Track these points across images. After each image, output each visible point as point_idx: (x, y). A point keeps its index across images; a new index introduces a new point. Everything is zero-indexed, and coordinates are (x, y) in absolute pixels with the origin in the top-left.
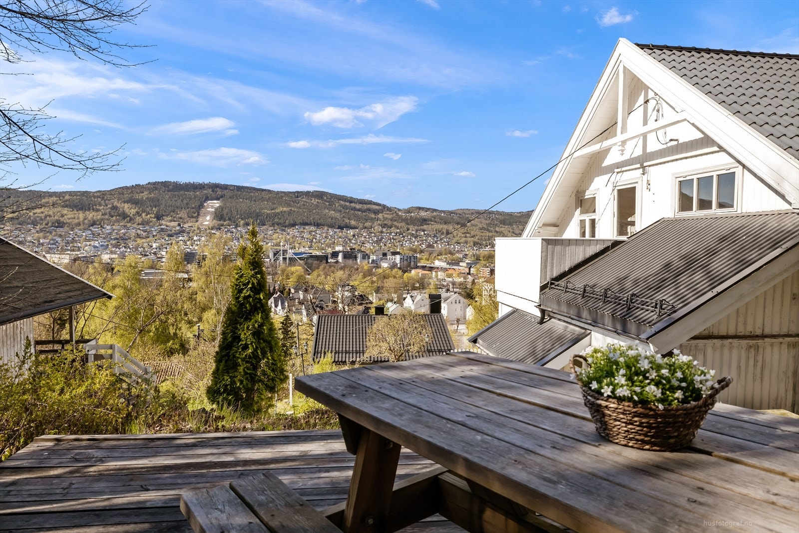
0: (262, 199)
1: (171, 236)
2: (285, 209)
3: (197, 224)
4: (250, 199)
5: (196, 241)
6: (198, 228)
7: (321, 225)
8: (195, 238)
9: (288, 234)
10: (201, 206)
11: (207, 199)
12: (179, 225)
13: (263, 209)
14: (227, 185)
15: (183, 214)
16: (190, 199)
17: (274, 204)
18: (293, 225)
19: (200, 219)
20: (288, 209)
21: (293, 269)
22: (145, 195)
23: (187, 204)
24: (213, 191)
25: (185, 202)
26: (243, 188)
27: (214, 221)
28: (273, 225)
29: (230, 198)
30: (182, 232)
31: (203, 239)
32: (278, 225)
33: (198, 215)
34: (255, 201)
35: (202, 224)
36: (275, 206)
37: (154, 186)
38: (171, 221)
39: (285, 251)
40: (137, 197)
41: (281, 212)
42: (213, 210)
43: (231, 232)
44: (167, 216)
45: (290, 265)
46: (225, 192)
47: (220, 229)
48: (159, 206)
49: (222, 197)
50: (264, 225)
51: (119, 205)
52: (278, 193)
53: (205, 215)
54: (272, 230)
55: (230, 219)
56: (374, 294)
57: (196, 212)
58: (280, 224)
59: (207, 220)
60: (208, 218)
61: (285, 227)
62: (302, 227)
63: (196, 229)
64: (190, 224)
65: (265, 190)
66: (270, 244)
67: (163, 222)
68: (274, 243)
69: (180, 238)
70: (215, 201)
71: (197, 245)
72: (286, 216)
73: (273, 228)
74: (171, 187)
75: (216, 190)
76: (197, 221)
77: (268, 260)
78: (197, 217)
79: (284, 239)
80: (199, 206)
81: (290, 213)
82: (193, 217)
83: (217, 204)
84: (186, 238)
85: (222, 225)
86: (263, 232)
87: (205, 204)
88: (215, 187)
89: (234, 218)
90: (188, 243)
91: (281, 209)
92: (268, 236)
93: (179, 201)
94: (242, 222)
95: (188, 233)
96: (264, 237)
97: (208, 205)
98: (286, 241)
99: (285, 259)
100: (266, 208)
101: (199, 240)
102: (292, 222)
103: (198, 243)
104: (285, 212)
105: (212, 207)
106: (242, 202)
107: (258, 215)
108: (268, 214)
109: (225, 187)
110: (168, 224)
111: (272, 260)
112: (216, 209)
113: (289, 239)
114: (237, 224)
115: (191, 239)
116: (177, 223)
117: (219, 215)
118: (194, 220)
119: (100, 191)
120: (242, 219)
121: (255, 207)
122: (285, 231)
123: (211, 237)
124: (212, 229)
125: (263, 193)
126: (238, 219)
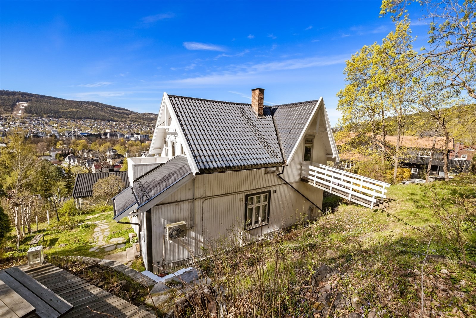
0: (59, 104)
2: (74, 110)
3: (12, 115)
4: (50, 103)
5: (12, 125)
6: (13, 118)
7: (97, 119)
8: (11, 123)
9: (77, 123)
10: (14, 105)
11: (18, 101)
13: (59, 109)
14: (33, 94)
16: (5, 100)
17: (67, 106)
18: (80, 118)
19: (14, 112)
20: (76, 110)
21: (80, 141)
24: (22, 97)
25: (2, 101)
26: (44, 96)
27: (25, 114)
28: (67, 118)
29: (36, 101)
31: (17, 124)
32: (70, 118)
33: (12, 110)
34: (53, 104)
35: (15, 115)
36: (67, 108)
39: (75, 132)
41: (72, 111)
42: (24, 107)
43: (38, 121)
45: (79, 139)
46: (32, 98)
47: (30, 119)
49: (29, 100)
50: (61, 117)
52: (69, 101)
53: (18, 110)
54: (66, 121)
55: (36, 113)
56: (126, 153)
57: (12, 107)
58: (71, 117)
59: (20, 113)
60: (20, 112)
61: (75, 119)
62: (86, 120)
63: (11, 118)
64: (7, 115)
65: (60, 99)
66: (65, 128)
68: (68, 127)
70: (25, 103)
71: (13, 127)
72: (75, 113)
73: (67, 119)
75: (25, 96)
77: (65, 136)
79: (74, 125)
81: (77, 112)
83: (26, 104)
85: (32, 116)
86: (60, 121)
87: (17, 104)
88: (24, 94)
89: (40, 113)
90: (6, 126)
91: (72, 110)
92: (64, 124)
94: (45, 115)
95: (6, 120)
96: (61, 124)
97: (19, 104)
98: (75, 126)
99: (75, 136)
100: (62, 109)
102: (79, 117)
103: (14, 126)
104: (74, 111)
105: (23, 106)
106: (44, 105)
107: (56, 112)
108: (63, 112)
111: (67, 137)
112: (26, 107)
113: (78, 126)
114: (42, 116)
115: (8, 123)
117: (27, 110)
118: (10, 112)
120: (45, 114)
121: (53, 108)
122: (74, 121)
123: (24, 123)
124: (24, 118)
125: (59, 101)
126: (42, 113)
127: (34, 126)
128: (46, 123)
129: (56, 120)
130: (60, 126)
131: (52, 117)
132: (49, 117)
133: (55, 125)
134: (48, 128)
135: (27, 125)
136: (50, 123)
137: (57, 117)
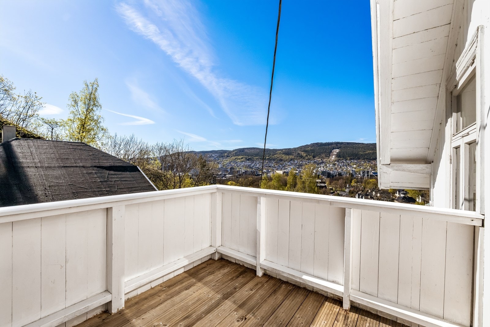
0: (359, 148)
1: (318, 164)
3: (329, 159)
4: (353, 148)
5: (328, 166)
6: (329, 161)
8: (328, 165)
9: (372, 163)
10: (331, 152)
11: (334, 149)
12: (322, 160)
13: (359, 152)
14: (343, 142)
15: (323, 155)
16: (327, 149)
17: (365, 149)
20: (372, 152)
21: (371, 180)
22: (309, 148)
23: (325, 151)
24: (336, 145)
25: (324, 150)
26: (350, 143)
27: (336, 158)
28: (364, 159)
29: (344, 148)
30: (322, 163)
31: (331, 165)
32: (366, 159)
33: (330, 155)
34: (355, 148)
35: (331, 159)
36: (365, 150)
37: (313, 145)
38: (318, 158)
39: (368, 172)
40: (307, 149)
41: (369, 153)
42: (336, 153)
43: (343, 163)
44: (317, 156)
45: (371, 178)
46: (342, 145)
47: (338, 161)
48: (314, 152)
49: (340, 147)
50: (359, 159)
51: (300, 153)
52: (367, 144)
53: (332, 155)
54: (363, 162)
55: (343, 157)
57: (329, 154)
58: (368, 159)
59: (333, 158)
60: (334, 157)
63: (328, 161)
64: (326, 160)
65: (361, 143)
66: (362, 168)
67: (316, 159)
68: (364, 168)
69: (322, 165)
70: (337, 150)
71: (328, 168)
72: (371, 155)
73: (364, 161)
74: (319, 145)
75: (338, 145)
76: (329, 158)
77: (360, 175)
78: (329, 156)
79: (369, 166)
80: (330, 152)
82: (327, 157)
83: (338, 151)
84: (324, 165)
85: (340, 160)
86: (359, 163)
87: (333, 151)
88: (337, 143)
89: (345, 156)
90: (325, 167)
91: (369, 152)
92: (361, 164)
93: (322, 150)
95: (325, 163)
96: (359, 165)
97: (334, 151)
98: (370, 167)
99: (368, 175)
100: (361, 152)
101: (329, 166)
102: (374, 157)
103: (329, 167)
104: (370, 153)
105: (336, 152)
106: (349, 150)
107: (356, 155)
108: (361, 154)
109: (342, 143)
110: (317, 159)
111: (362, 175)
112: (337, 153)
113: (372, 166)
114: (346, 159)
115: (326, 165)
116: (321, 159)
117: (338, 155)
119: (294, 148)
120: (349, 157)
121: (355, 151)
122: (370, 162)
123: (334, 165)
124: (335, 161)
125: (360, 145)
126: (347, 157)
127: (340, 167)
128: (348, 165)
129: (355, 161)
130: (358, 167)
131: (353, 159)
132: (351, 159)
133: (355, 166)
134: (349, 168)
135: (336, 166)
136: (351, 164)
137: (357, 159)
